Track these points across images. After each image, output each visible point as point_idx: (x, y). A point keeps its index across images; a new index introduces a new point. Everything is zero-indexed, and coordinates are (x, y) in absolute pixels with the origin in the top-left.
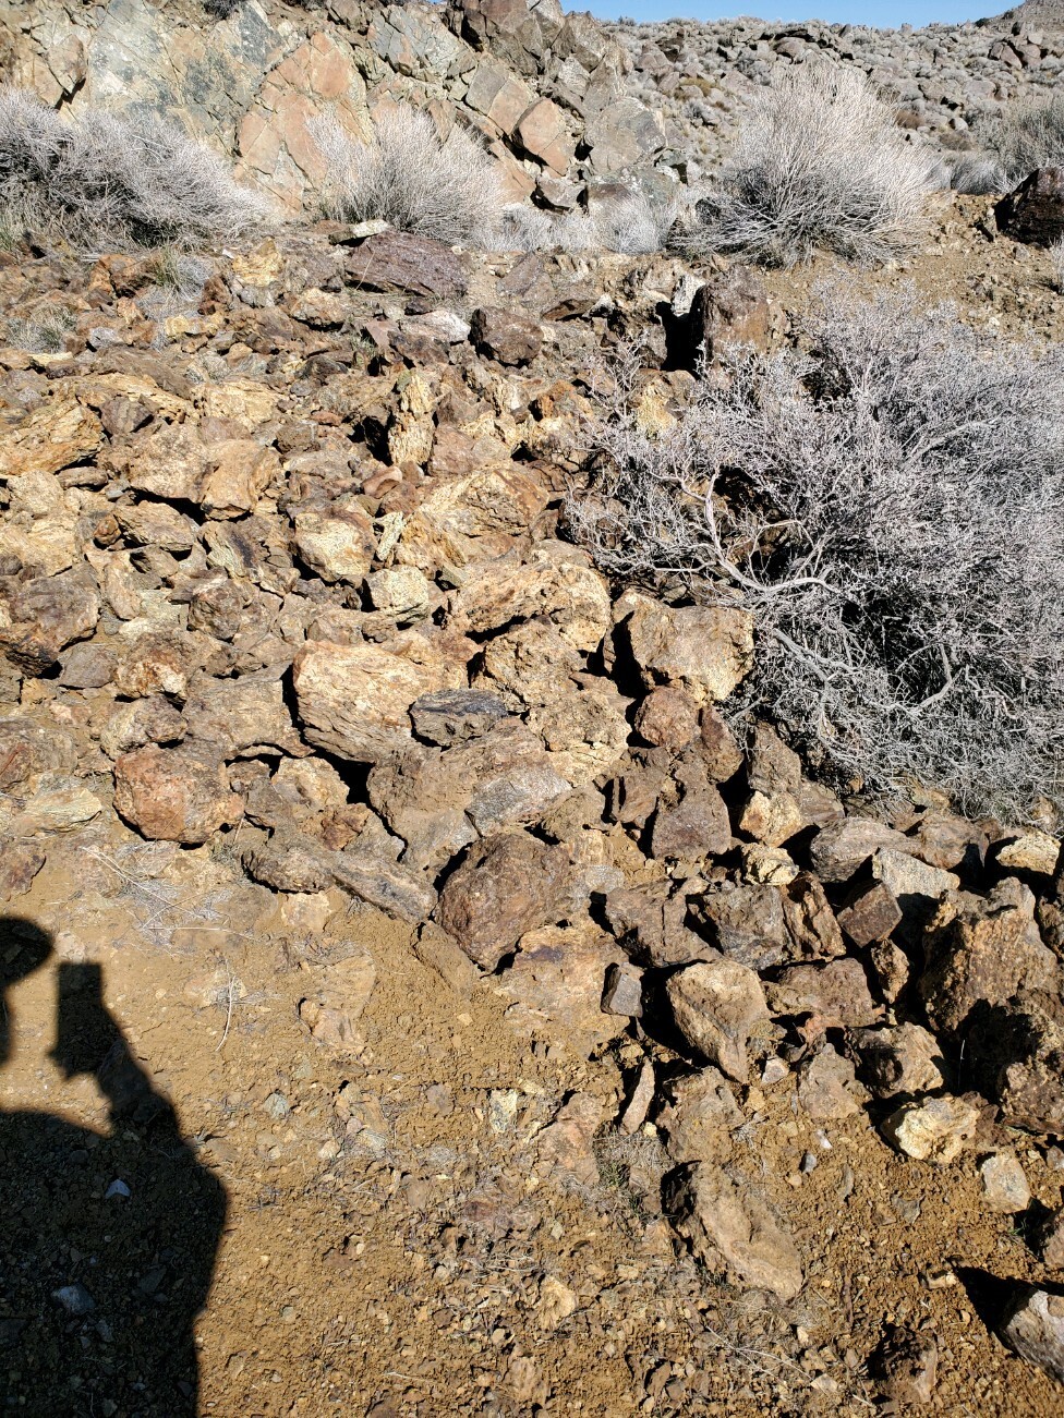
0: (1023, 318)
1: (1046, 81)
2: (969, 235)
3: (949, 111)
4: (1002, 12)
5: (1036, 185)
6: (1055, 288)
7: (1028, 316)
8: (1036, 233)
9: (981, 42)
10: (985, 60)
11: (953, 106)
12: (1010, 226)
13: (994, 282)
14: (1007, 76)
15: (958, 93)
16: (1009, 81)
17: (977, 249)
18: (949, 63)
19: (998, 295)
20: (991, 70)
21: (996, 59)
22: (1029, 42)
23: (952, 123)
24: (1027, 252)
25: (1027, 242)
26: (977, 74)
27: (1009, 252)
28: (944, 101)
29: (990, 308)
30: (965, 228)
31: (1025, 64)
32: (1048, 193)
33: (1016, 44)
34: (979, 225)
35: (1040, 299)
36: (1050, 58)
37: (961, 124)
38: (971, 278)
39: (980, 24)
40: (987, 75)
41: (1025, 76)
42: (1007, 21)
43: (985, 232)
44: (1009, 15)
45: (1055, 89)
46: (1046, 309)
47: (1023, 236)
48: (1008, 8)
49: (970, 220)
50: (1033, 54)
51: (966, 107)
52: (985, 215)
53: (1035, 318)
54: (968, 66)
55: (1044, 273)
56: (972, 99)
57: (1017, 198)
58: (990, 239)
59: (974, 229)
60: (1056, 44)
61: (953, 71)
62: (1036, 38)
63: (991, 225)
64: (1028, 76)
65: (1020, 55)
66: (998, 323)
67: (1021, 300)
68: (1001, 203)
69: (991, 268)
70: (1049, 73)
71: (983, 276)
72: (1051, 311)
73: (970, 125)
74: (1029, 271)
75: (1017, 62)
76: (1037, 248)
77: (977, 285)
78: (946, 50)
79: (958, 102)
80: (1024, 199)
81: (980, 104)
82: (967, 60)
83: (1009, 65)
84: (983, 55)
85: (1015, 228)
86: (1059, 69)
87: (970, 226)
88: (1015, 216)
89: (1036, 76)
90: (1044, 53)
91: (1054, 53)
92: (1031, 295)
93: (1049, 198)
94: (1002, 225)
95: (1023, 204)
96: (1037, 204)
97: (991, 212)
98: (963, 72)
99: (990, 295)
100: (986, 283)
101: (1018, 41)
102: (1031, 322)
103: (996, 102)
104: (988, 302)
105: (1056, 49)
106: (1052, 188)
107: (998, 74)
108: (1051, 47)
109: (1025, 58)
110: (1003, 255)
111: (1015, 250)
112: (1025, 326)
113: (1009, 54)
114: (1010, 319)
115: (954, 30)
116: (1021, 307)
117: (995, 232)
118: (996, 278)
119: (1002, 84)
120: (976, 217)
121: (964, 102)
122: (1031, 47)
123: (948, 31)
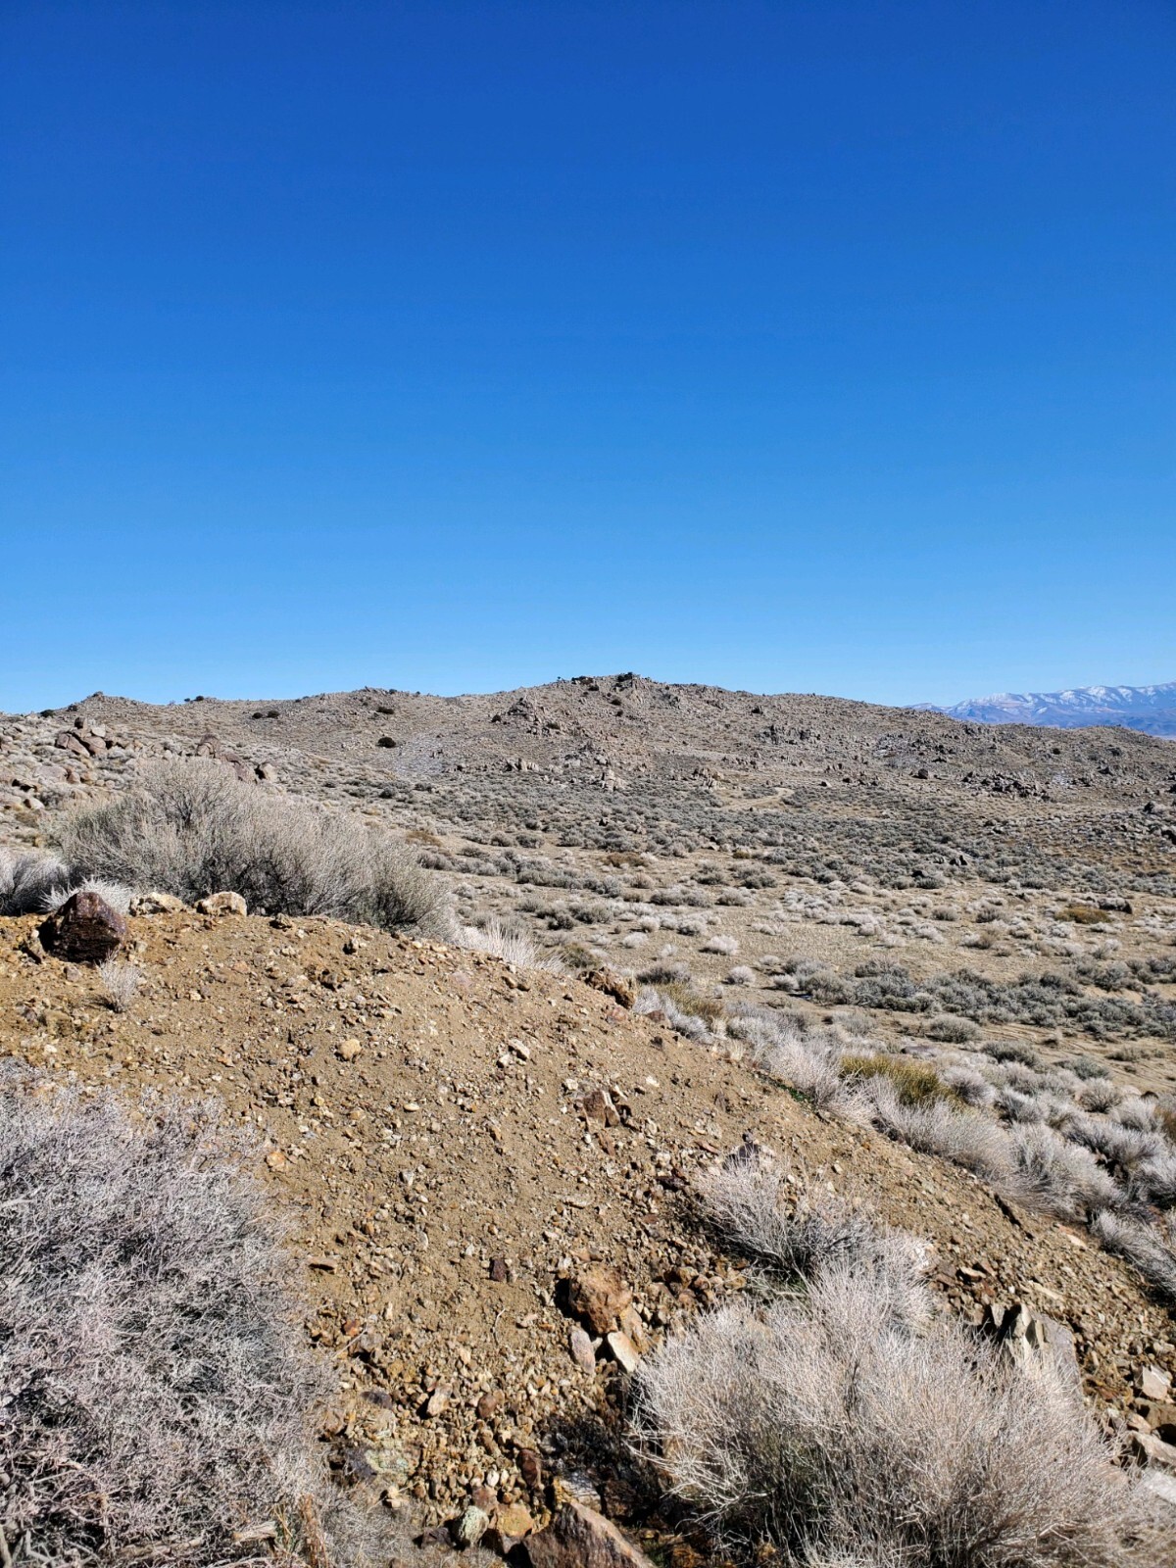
0: (82, 1041)
1: (115, 768)
2: (14, 958)
3: (22, 792)
4: (66, 705)
5: (75, 909)
6: (111, 1006)
7: (87, 1038)
8: (85, 952)
9: (46, 733)
10: (52, 748)
11: (26, 788)
12: (57, 947)
13: (46, 1007)
14: (76, 763)
15: (29, 776)
16: (79, 767)
17: (25, 972)
18: (15, 749)
19: (52, 1020)
20: (59, 758)
21: (63, 748)
22: (93, 735)
23: (27, 803)
24: (78, 971)
25: (78, 961)
26: (47, 760)
27: (59, 973)
28: (15, 783)
29: (44, 1035)
30: (10, 951)
31: (92, 753)
32: (89, 916)
33: (82, 737)
34: (24, 948)
35: (96, 1019)
36: (115, 749)
37: (37, 804)
38: (20, 1004)
39: (46, 714)
40: (57, 762)
41: (94, 764)
42: (72, 713)
43: (31, 955)
44: (73, 708)
45: (125, 775)
46: (105, 1029)
47: (73, 956)
48: (72, 702)
49: (14, 943)
50: (99, 745)
51: (40, 789)
52: (29, 938)
53: (95, 1040)
54: (36, 753)
55: (99, 991)
56: (45, 782)
57: (59, 921)
58: (38, 961)
59: (20, 953)
60: (119, 736)
61: (21, 757)
62: (100, 731)
63: (37, 947)
64: (97, 763)
65: (86, 745)
66: (54, 1050)
67: (78, 1022)
68: (44, 924)
69: (42, 991)
70: (117, 761)
71: (33, 1001)
72: (110, 1030)
73: (46, 805)
74: (82, 990)
75: (84, 751)
76: (88, 966)
77: (27, 1011)
78: (10, 738)
79: (30, 784)
80: (66, 921)
81: (53, 787)
82: (35, 748)
83: (77, 753)
84: (50, 744)
85: (62, 949)
86: (125, 758)
87: (15, 949)
88: (60, 937)
89: (105, 763)
90: (109, 745)
91: (119, 745)
92: (87, 1016)
93: (91, 920)
94: (48, 946)
95: (66, 928)
96: (80, 926)
97: (36, 934)
98: (32, 758)
99: (43, 1021)
100: (38, 1009)
101: (82, 733)
102: (91, 1045)
103: (69, 785)
104: (42, 1028)
105: (120, 741)
106: (93, 912)
107: (68, 761)
108: (115, 739)
109: (91, 748)
110: (53, 976)
111: (65, 970)
112: (85, 1049)
113: (75, 744)
114: (66, 1044)
115: (18, 720)
116: (79, 1029)
117: (42, 953)
118: (48, 1002)
119: (73, 770)
120: (20, 939)
121: (36, 784)
122: (95, 739)
123: (12, 720)
